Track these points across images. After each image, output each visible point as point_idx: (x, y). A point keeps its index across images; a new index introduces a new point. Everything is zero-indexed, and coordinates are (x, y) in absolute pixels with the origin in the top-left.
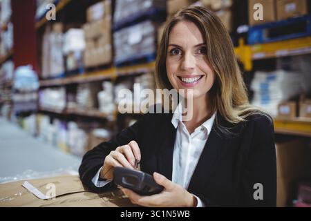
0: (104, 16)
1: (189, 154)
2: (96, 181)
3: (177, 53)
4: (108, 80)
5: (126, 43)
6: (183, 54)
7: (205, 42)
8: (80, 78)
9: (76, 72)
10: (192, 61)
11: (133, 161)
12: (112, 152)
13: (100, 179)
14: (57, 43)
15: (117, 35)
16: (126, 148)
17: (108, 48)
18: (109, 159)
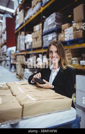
0: (39, 30)
1: (53, 77)
2: (31, 82)
3: (51, 52)
4: (41, 53)
5: (47, 40)
6: (53, 53)
7: (58, 50)
8: (31, 52)
9: (29, 50)
10: (55, 54)
11: (39, 77)
12: (35, 75)
13: (32, 82)
14: (23, 39)
15: (44, 37)
16: (38, 74)
17: (41, 41)
18: (34, 77)
